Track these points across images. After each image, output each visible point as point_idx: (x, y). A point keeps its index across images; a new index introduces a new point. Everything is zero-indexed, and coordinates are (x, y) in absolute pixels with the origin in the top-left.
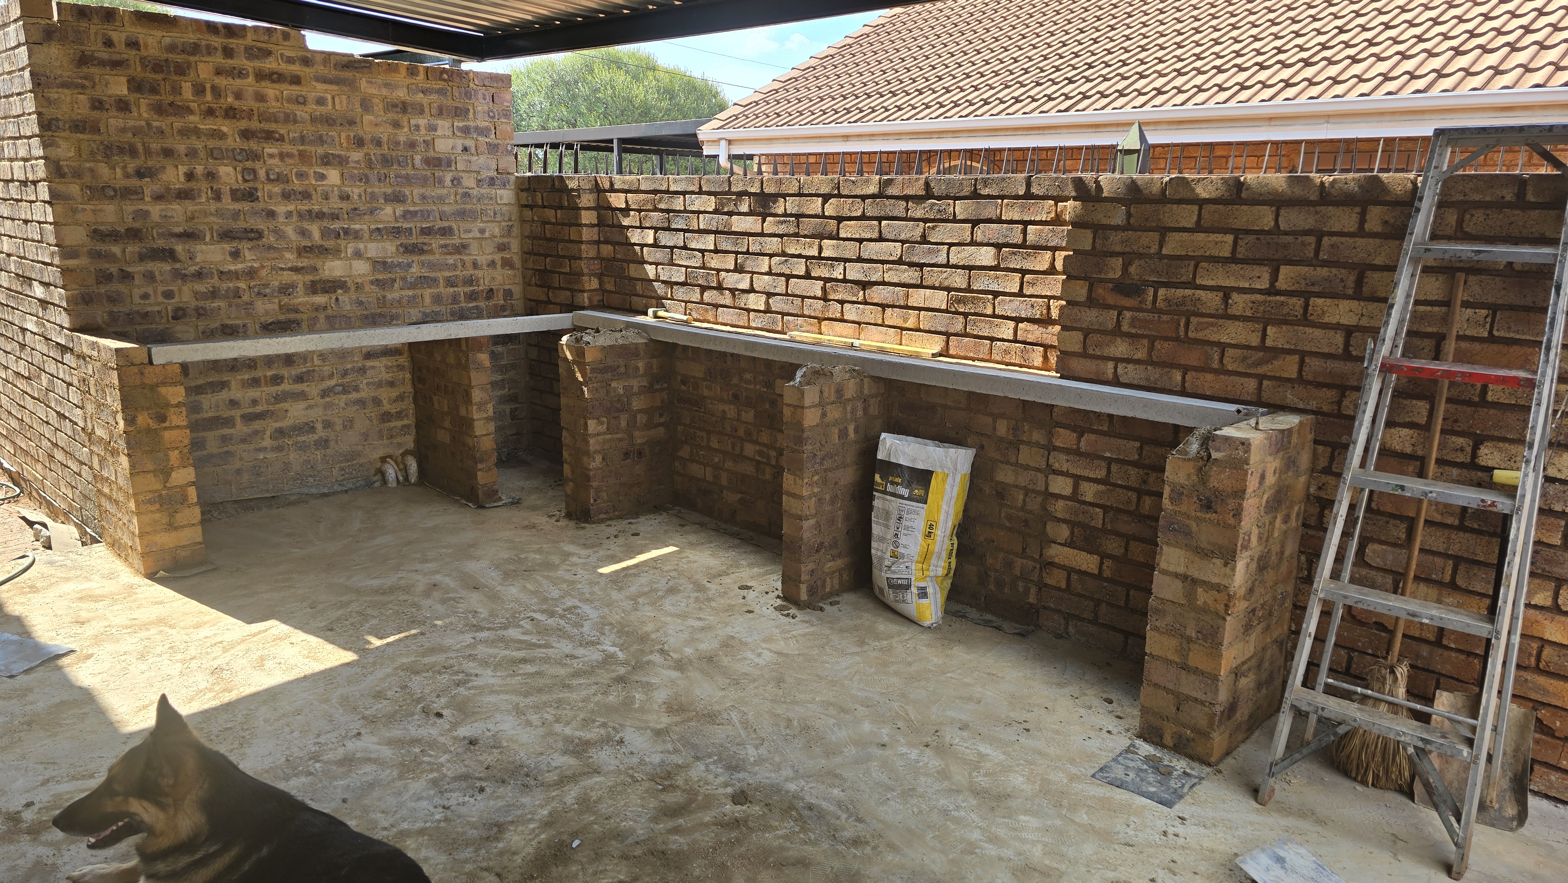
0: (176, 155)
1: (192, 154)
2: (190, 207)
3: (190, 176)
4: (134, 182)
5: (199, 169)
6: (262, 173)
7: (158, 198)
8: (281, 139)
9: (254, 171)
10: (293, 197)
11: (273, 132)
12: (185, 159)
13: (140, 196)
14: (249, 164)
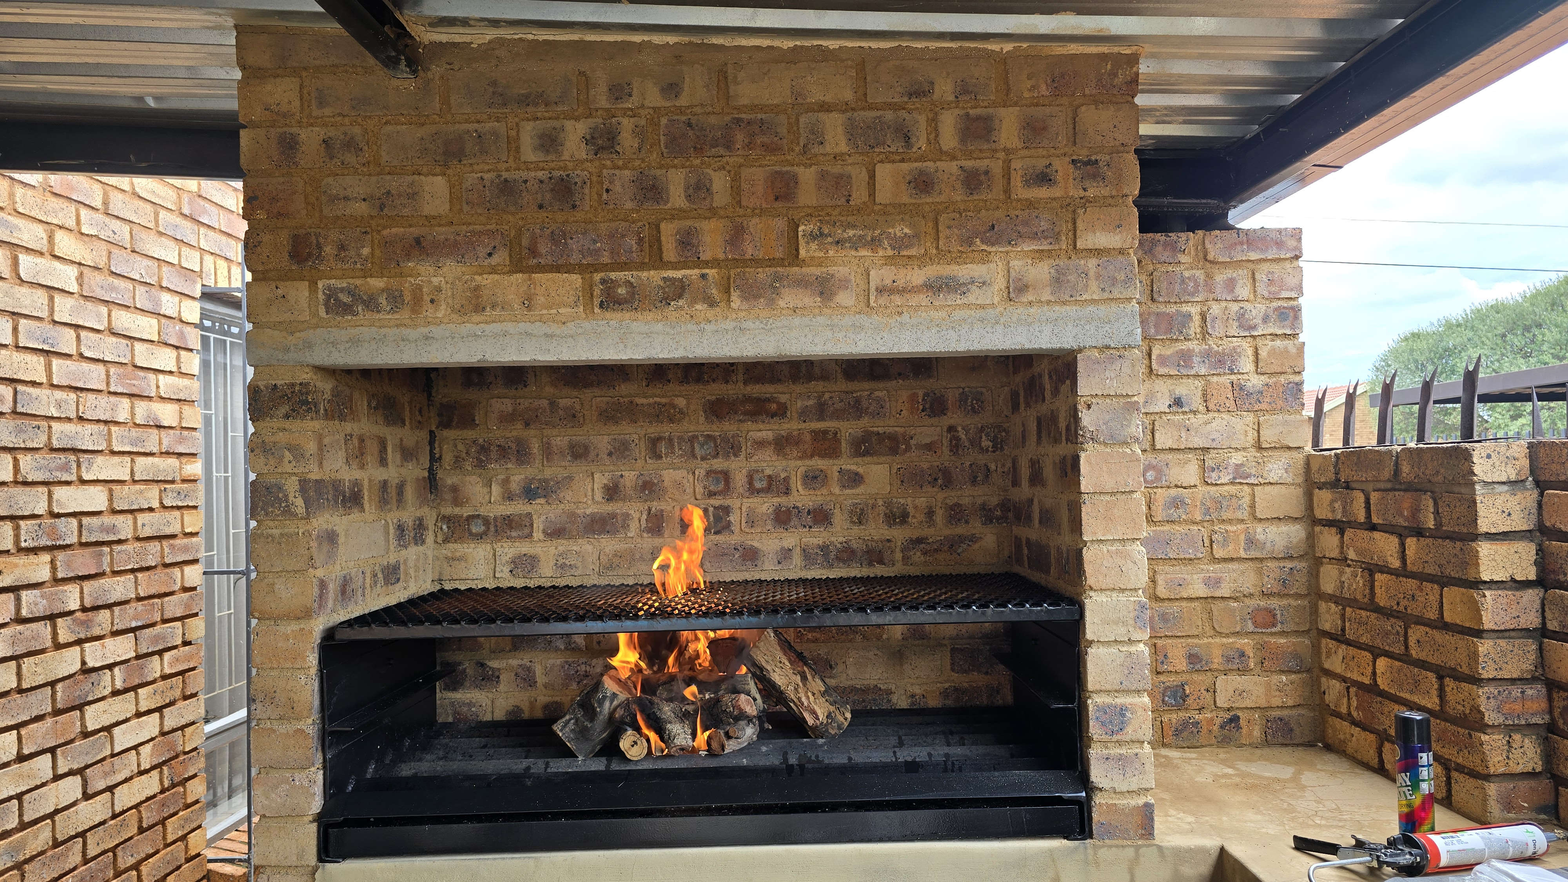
0: (592, 455)
1: (621, 450)
2: (609, 545)
3: (612, 492)
4: (518, 508)
5: (630, 477)
6: (739, 480)
7: (555, 533)
8: (781, 412)
9: (726, 476)
10: (794, 521)
11: (768, 400)
12: (607, 460)
13: (526, 531)
14: (718, 464)
